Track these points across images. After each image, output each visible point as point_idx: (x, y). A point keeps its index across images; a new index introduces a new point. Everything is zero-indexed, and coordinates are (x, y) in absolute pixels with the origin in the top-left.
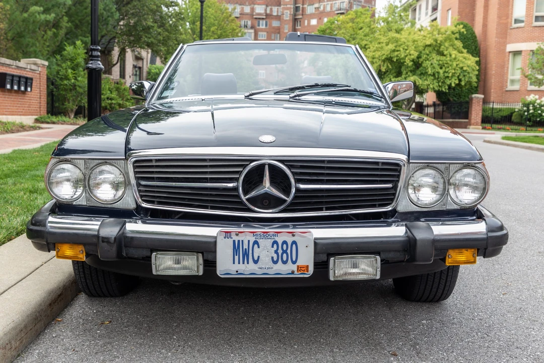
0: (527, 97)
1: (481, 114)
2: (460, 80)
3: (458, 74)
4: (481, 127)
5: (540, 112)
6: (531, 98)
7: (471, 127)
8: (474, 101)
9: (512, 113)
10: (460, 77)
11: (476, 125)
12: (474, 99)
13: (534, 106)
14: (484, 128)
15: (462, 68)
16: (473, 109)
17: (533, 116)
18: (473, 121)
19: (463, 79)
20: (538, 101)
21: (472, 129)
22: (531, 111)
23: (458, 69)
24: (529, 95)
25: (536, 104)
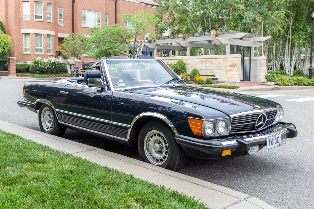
0: (36, 58)
1: (15, 68)
2: (4, 49)
3: (3, 46)
4: (16, 75)
5: (44, 66)
6: (38, 59)
7: (11, 75)
8: (11, 61)
9: (29, 67)
10: (4, 48)
11: (13, 74)
12: (11, 60)
13: (41, 63)
14: (18, 76)
15: (5, 42)
16: (11, 65)
17: (41, 68)
18: (11, 72)
19: (6, 48)
20: (43, 61)
21: (11, 76)
22: (40, 66)
23: (3, 43)
24: (37, 57)
25: (42, 62)
